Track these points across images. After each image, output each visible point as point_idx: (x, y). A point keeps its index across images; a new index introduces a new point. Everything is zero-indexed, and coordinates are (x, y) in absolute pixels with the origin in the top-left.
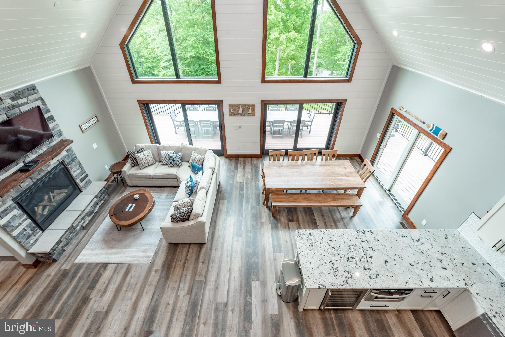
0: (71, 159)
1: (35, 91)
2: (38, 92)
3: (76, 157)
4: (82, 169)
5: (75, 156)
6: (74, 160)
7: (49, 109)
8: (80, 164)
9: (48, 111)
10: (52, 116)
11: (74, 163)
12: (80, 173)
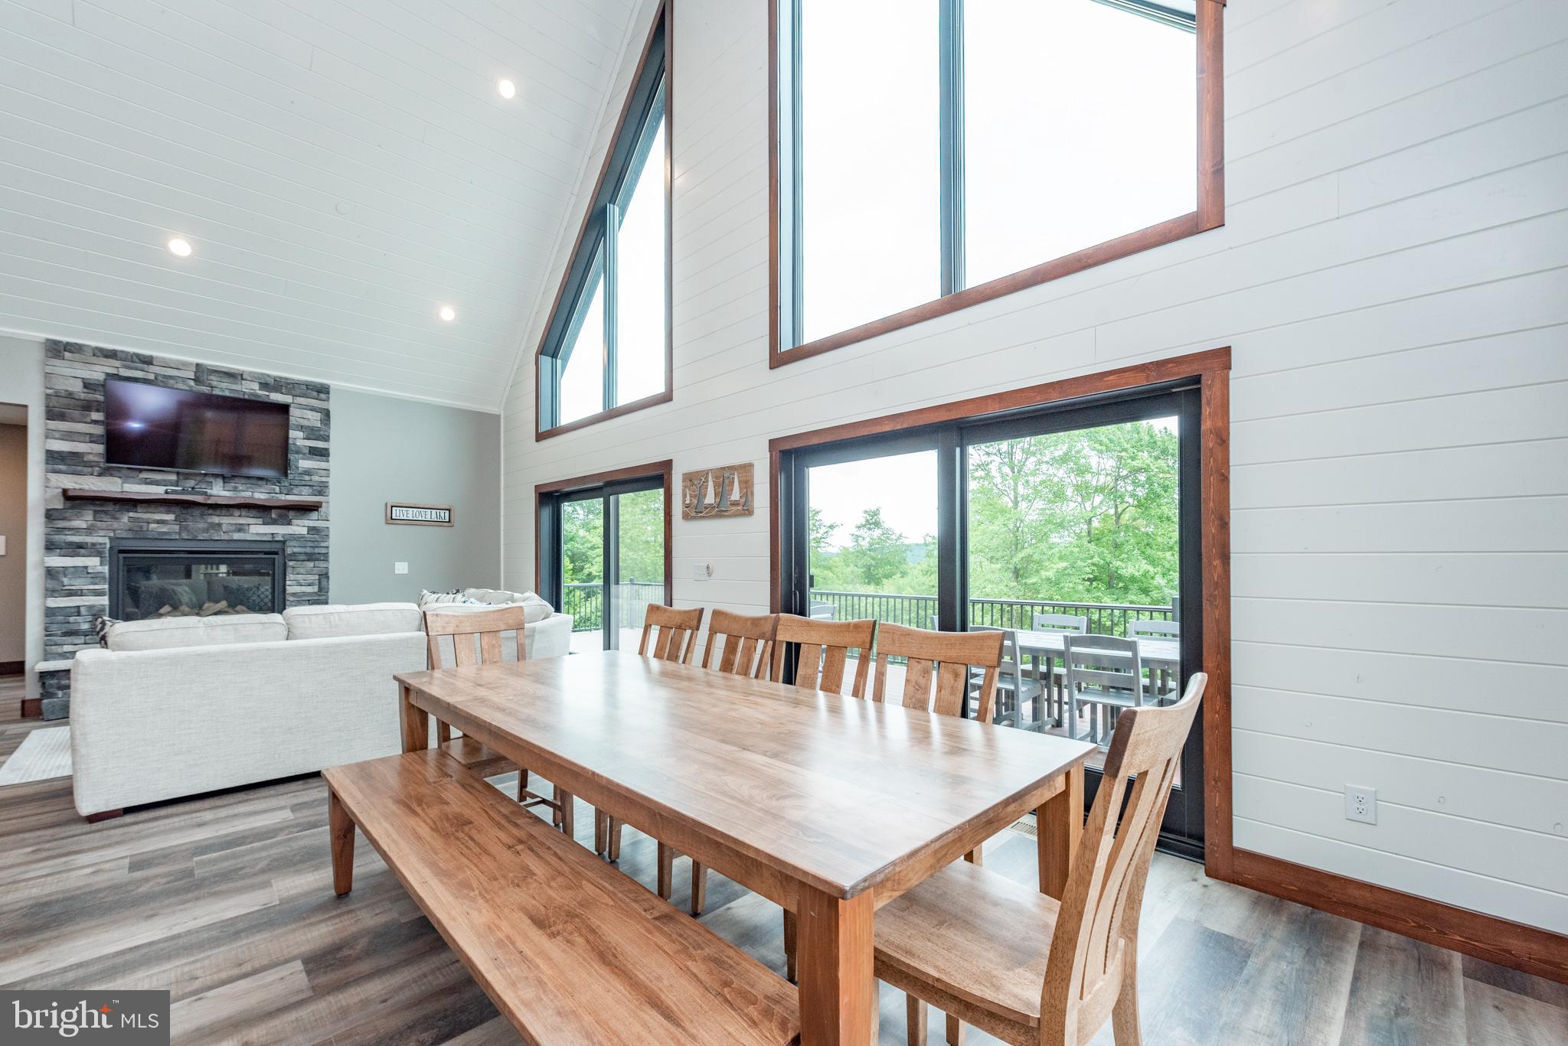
0: (308, 550)
1: (322, 396)
2: (328, 399)
3: (326, 555)
4: (320, 589)
5: (324, 551)
6: (314, 557)
7: (329, 436)
8: (324, 576)
9: (326, 439)
10: (327, 450)
11: (311, 564)
12: (309, 594)
